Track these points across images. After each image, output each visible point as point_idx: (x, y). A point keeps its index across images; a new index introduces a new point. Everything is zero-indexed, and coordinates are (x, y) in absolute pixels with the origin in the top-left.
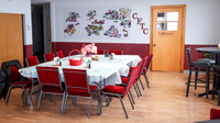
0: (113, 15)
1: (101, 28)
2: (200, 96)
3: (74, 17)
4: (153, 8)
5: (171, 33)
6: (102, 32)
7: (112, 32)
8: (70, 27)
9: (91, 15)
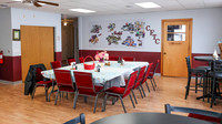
0: (129, 27)
1: (119, 38)
2: (198, 99)
3: (97, 29)
4: (163, 21)
5: (179, 43)
6: (120, 42)
7: (129, 42)
8: (94, 37)
9: (111, 27)
